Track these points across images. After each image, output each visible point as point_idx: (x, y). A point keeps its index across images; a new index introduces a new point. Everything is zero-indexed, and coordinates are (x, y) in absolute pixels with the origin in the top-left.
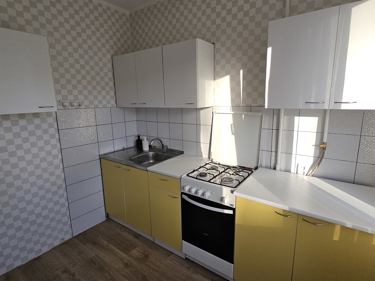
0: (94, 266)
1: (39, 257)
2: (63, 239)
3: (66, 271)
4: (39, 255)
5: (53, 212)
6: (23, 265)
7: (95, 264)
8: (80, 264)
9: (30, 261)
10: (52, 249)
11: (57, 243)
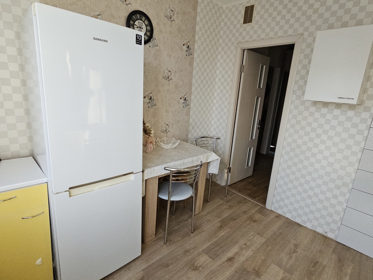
0: (311, 266)
1: (301, 226)
2: (326, 233)
3: (296, 246)
4: (303, 225)
5: (328, 202)
6: (291, 220)
7: (313, 267)
8: (308, 254)
9: (295, 222)
10: (313, 230)
11: (319, 230)
